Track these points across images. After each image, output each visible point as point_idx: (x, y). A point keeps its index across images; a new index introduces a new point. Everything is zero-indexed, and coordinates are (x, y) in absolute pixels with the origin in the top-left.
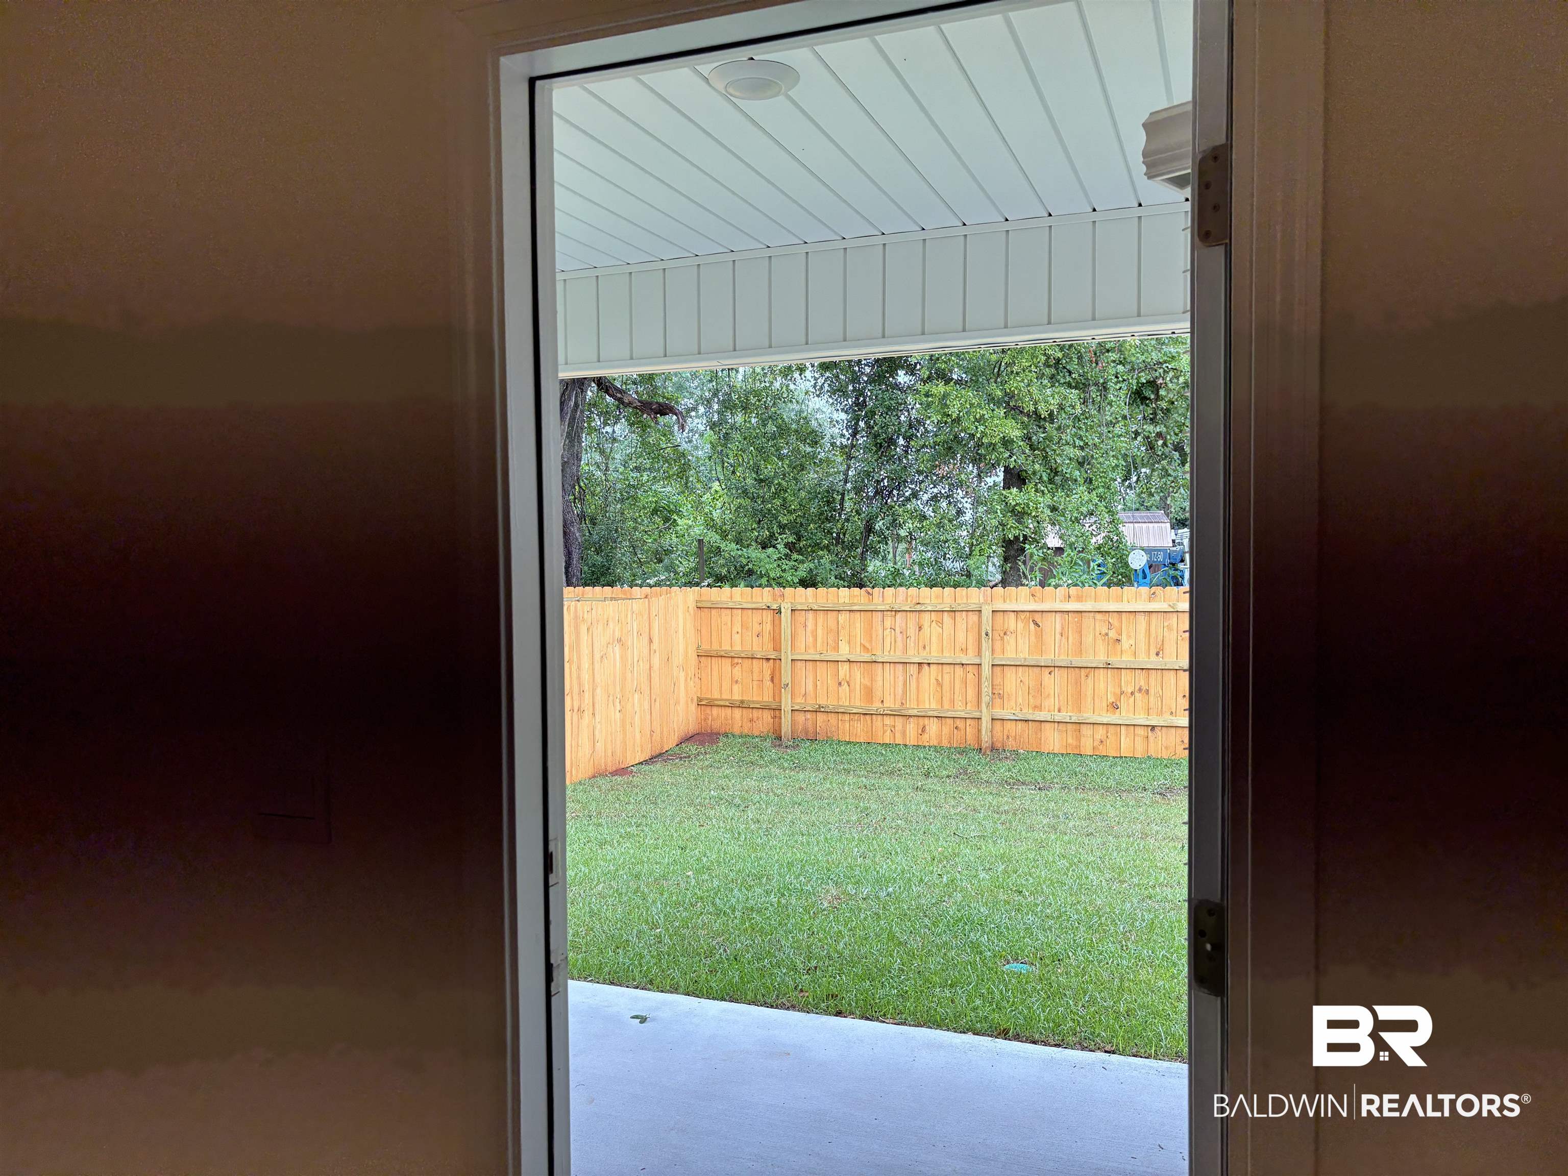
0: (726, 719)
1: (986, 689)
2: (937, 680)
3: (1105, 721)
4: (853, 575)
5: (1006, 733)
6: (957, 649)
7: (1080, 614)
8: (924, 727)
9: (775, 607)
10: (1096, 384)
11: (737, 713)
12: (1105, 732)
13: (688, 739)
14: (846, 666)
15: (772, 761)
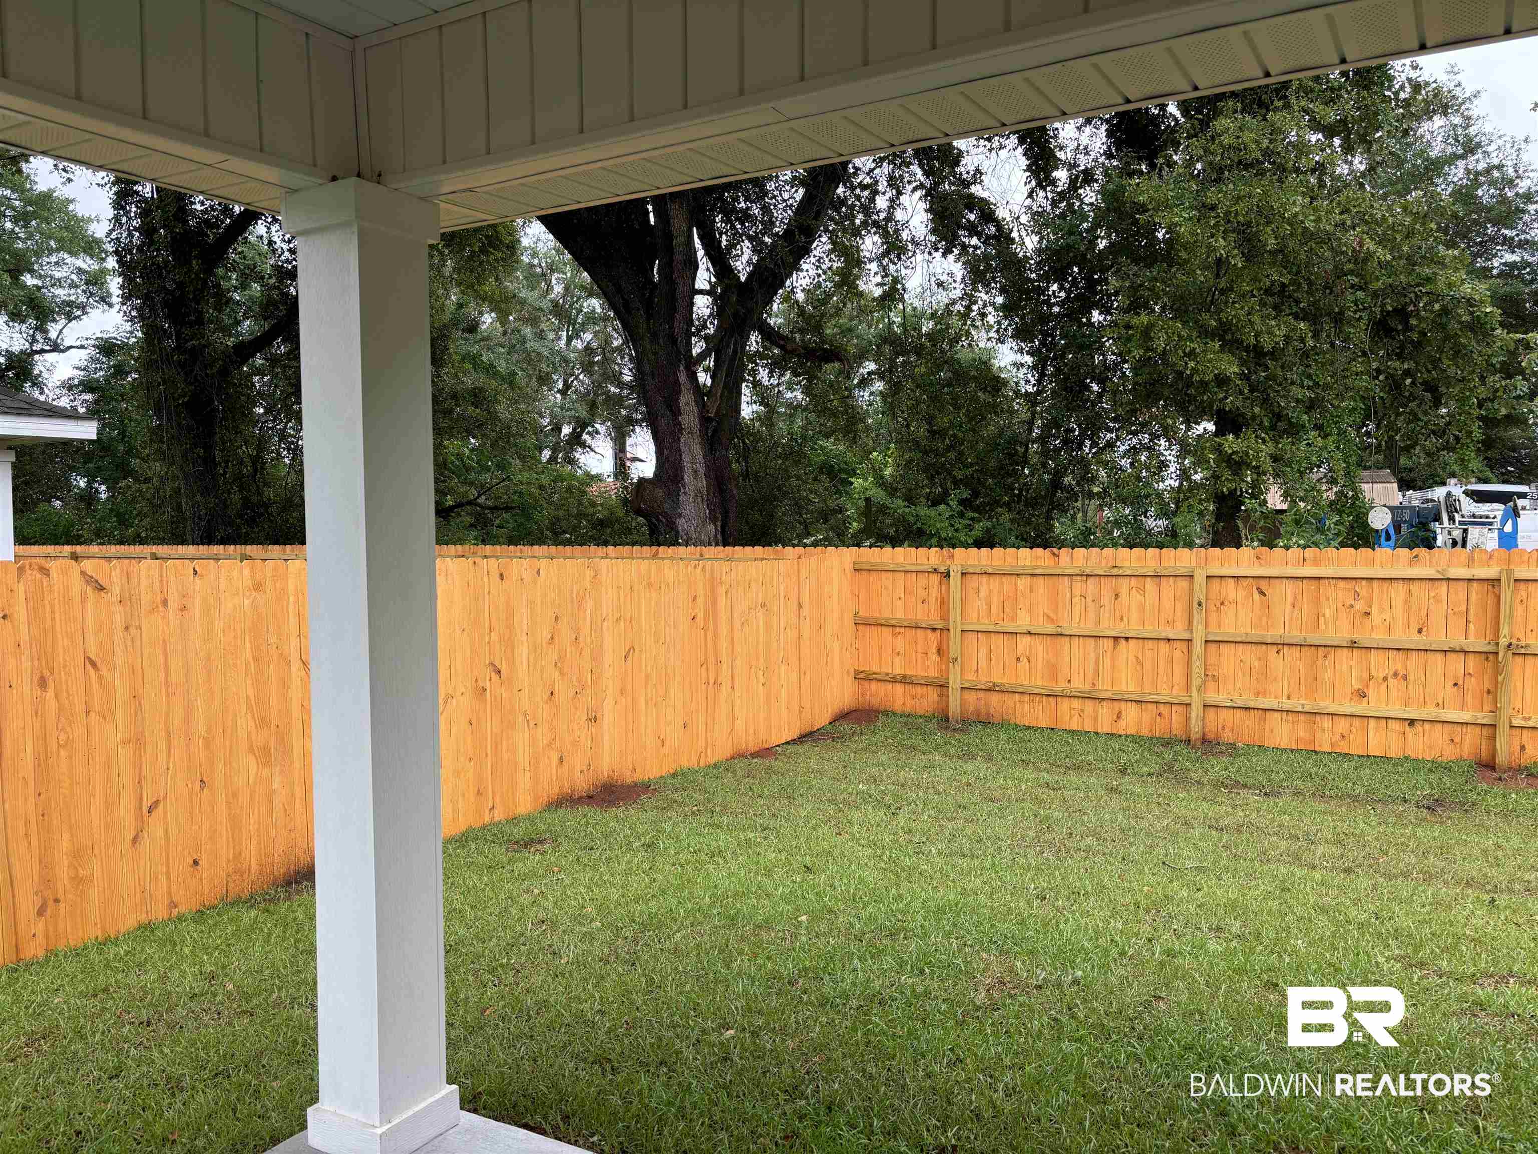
0: (886, 696)
1: (1197, 668)
2: (1137, 658)
3: (1348, 711)
4: (1037, 536)
5: (1220, 721)
6: (1162, 622)
7: (1317, 582)
8: (1120, 712)
9: (942, 569)
10: (1329, 314)
11: (899, 688)
12: (1348, 725)
13: (843, 716)
14: (1026, 639)
15: (937, 747)
